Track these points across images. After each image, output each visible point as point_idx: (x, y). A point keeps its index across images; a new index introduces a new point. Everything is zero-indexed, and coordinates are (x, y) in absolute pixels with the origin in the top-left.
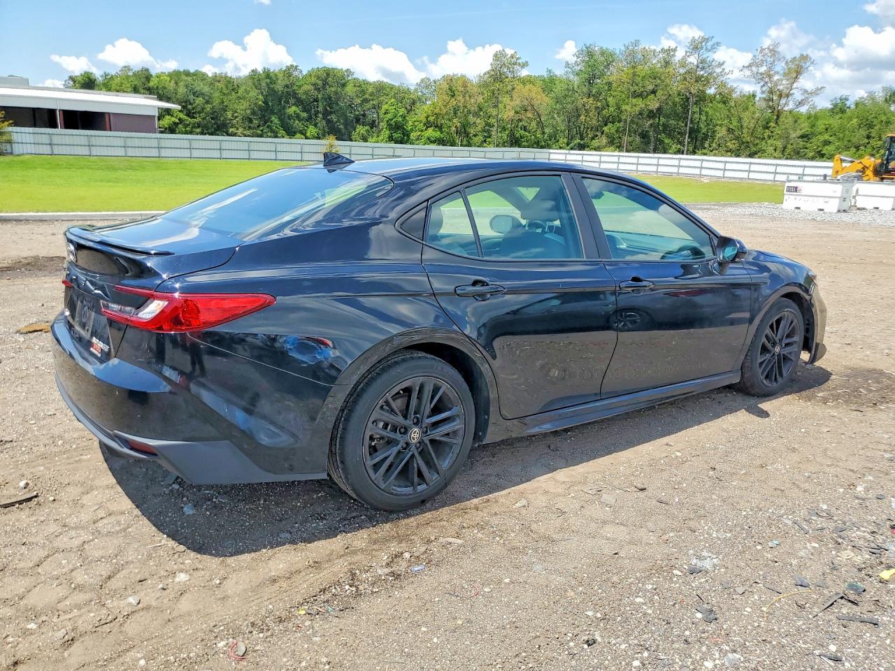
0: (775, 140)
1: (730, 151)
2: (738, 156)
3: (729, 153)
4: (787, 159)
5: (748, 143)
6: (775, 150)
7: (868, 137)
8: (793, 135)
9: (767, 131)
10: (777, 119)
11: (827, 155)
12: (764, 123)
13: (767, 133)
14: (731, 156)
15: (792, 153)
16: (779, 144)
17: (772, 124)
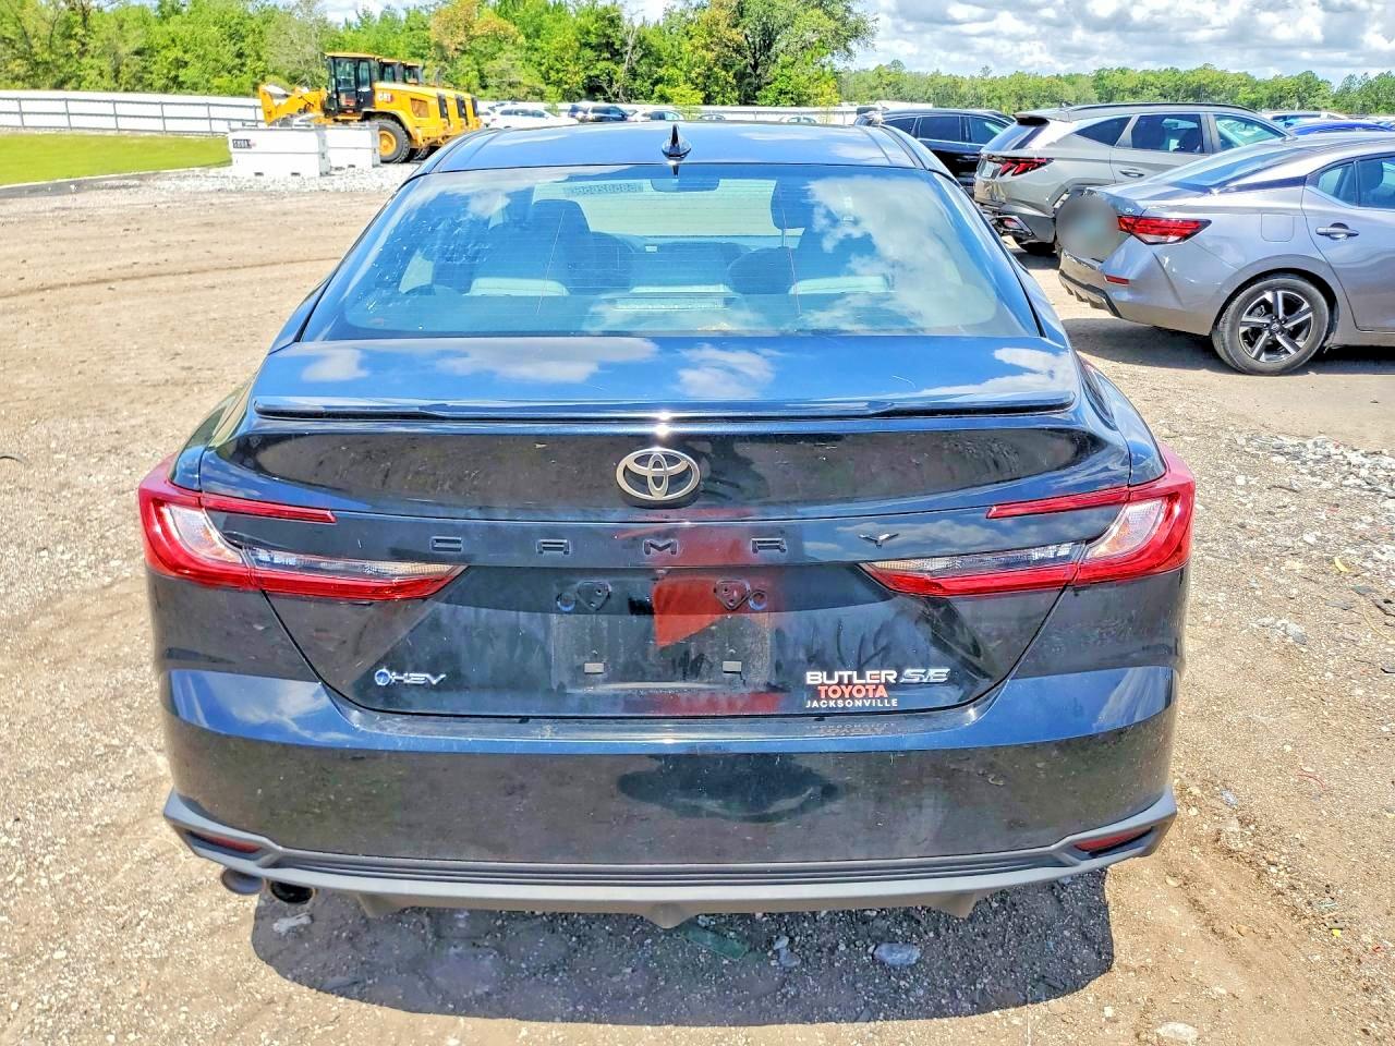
0: (93, 57)
1: (17, 78)
2: (35, 87)
3: (20, 83)
4: (126, 90)
5: (47, 63)
6: (101, 75)
7: (240, 55)
8: (124, 50)
9: (72, 42)
10: (85, 20)
11: (188, 84)
12: (63, 29)
13: (74, 46)
14: (23, 88)
15: (133, 81)
16: (106, 65)
17: (80, 31)
